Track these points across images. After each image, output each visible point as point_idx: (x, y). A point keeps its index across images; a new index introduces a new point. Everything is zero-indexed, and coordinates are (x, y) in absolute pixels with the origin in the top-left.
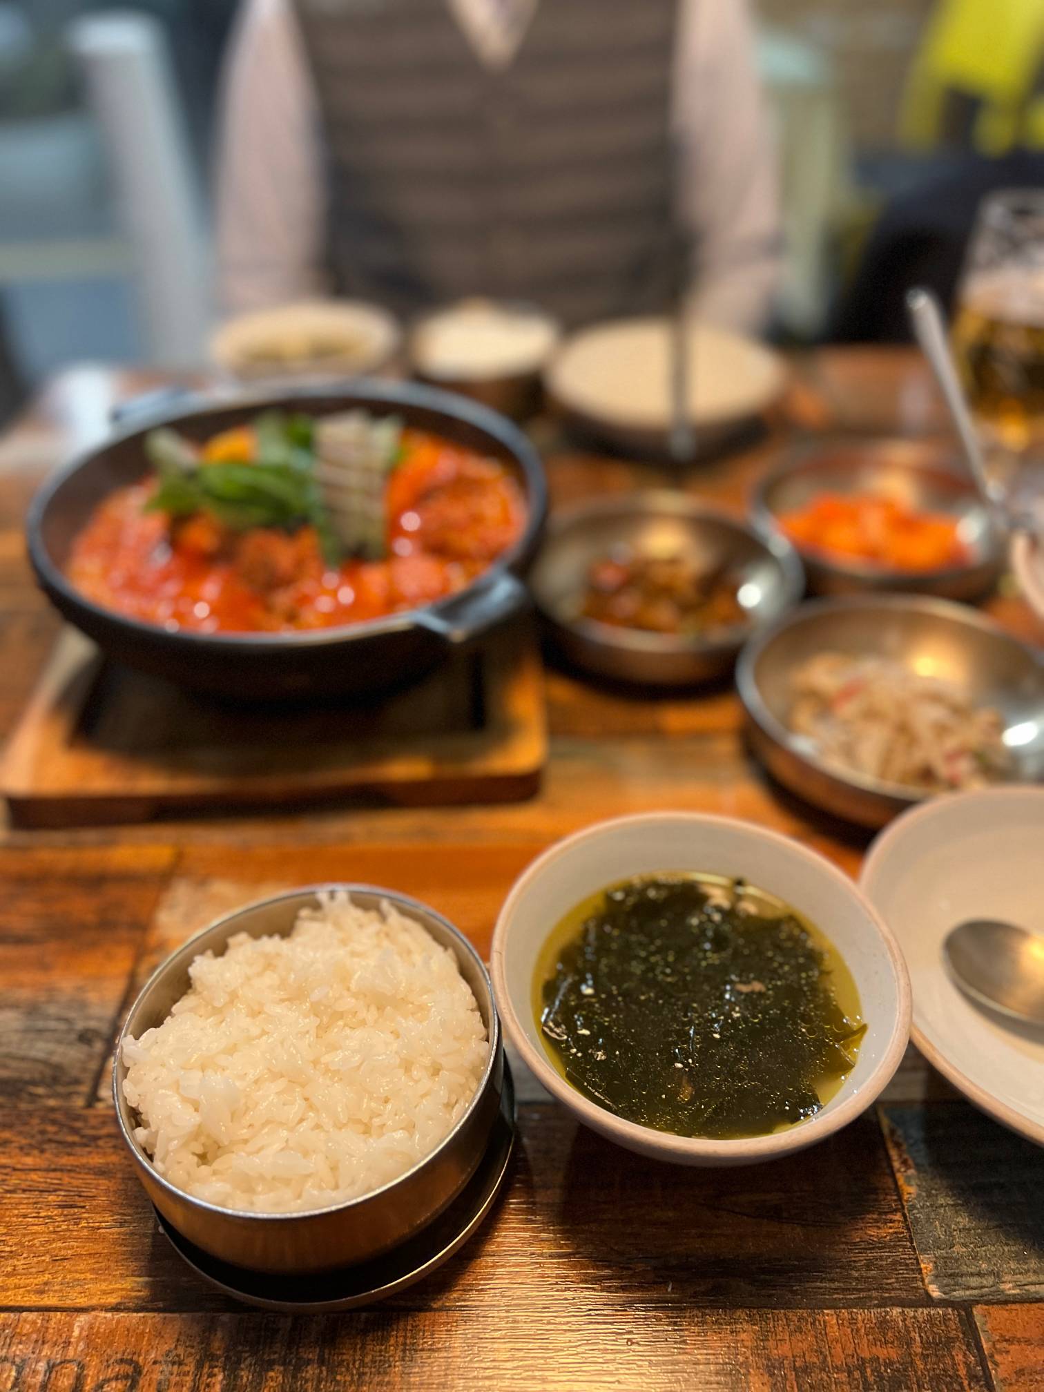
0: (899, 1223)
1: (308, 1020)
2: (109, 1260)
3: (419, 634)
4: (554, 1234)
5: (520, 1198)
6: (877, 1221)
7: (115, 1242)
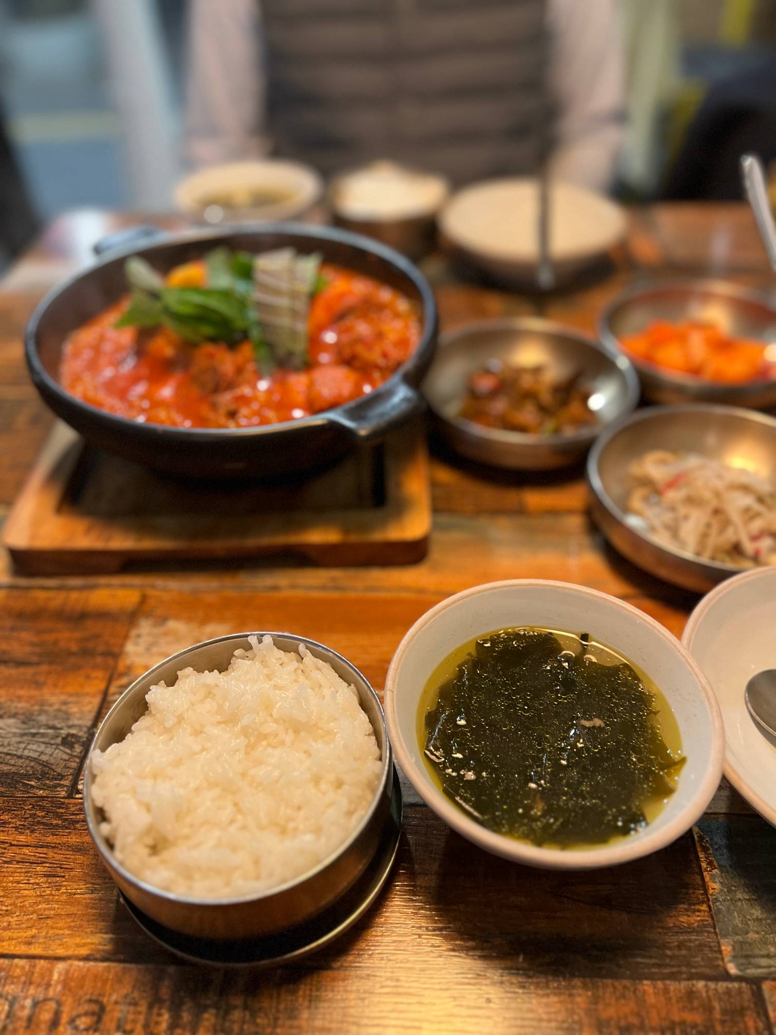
0: (705, 912)
1: (238, 741)
2: (82, 920)
3: (333, 428)
4: (430, 911)
5: (404, 881)
6: (686, 910)
7: (87, 906)
